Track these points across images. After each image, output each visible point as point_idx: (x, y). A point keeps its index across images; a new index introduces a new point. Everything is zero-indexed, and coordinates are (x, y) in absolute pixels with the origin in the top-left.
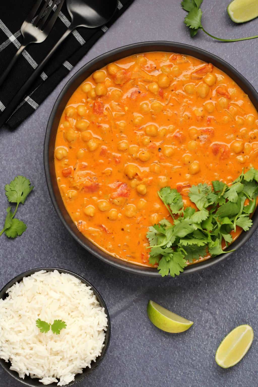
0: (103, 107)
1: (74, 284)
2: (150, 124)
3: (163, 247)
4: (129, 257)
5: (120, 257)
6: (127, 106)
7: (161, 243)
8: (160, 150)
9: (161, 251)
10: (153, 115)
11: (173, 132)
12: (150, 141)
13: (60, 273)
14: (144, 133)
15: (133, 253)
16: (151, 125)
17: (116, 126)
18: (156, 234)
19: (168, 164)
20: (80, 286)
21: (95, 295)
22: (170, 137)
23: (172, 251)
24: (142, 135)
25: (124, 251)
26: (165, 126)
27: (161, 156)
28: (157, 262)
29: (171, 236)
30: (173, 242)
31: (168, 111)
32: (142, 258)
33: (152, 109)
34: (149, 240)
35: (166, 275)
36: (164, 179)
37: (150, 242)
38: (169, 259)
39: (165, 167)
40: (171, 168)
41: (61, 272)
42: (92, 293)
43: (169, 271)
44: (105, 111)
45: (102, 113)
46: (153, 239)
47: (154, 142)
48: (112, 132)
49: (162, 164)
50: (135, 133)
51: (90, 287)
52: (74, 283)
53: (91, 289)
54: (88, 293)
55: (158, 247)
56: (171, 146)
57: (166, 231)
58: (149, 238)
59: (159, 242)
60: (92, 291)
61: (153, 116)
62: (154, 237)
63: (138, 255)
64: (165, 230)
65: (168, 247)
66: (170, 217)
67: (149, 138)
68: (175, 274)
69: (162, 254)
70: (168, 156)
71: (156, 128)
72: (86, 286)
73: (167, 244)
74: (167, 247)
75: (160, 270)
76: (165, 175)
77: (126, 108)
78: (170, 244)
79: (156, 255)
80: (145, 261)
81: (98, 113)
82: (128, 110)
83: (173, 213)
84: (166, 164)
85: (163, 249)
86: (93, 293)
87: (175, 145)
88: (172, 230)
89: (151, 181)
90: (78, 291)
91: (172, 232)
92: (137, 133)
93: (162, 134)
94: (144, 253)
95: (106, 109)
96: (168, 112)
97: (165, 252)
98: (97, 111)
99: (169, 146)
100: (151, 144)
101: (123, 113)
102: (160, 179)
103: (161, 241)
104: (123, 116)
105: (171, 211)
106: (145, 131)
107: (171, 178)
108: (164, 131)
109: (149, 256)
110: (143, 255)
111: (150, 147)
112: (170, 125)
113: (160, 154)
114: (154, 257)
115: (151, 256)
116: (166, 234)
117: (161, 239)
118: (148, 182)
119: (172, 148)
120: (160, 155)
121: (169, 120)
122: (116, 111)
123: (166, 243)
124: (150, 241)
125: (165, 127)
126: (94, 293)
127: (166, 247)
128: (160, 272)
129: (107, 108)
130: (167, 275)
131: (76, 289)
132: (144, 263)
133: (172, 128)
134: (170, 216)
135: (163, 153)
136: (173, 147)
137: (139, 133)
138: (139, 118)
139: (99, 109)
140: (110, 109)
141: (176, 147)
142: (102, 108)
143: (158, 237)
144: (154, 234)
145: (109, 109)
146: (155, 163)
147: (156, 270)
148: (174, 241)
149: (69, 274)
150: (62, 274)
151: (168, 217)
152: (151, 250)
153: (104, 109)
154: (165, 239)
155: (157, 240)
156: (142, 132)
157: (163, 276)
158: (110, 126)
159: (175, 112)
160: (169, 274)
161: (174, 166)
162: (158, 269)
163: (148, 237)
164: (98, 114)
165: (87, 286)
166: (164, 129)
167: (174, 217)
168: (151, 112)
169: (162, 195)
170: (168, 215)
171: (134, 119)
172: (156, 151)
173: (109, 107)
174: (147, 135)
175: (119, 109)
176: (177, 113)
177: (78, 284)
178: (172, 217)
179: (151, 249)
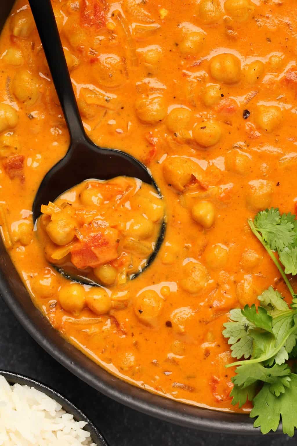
0: (107, 9)
1: (43, 414)
2: (222, 51)
3: (266, 364)
4: (179, 387)
5: (157, 389)
6: (164, 6)
7: (261, 352)
8: (247, 115)
9: (262, 374)
10: (230, 28)
11: (279, 69)
12: (222, 95)
13: (12, 384)
14: (207, 75)
15: (189, 378)
16: (225, 54)
17: (138, 60)
18: (246, 328)
19: (269, 148)
20: (58, 419)
21: (94, 442)
22: (272, 83)
23: (288, 371)
24: (202, 81)
25: (167, 373)
26: (259, 55)
27: (251, 129)
28: (250, 399)
29: (287, 337)
30: (290, 349)
31: (268, 17)
32: (214, 389)
33: (228, 15)
34: (230, 342)
35: (271, 431)
36: (261, 187)
37: (232, 348)
38: (283, 391)
39: (262, 157)
40: (278, 157)
41: (13, 381)
42: (86, 438)
43: (281, 421)
44: (111, 20)
45: (104, 24)
46: (239, 340)
47: (232, 98)
48: (127, 74)
49: (255, 149)
50: (185, 75)
51: (83, 424)
52: (45, 410)
53: (84, 429)
54: (77, 437)
55: (253, 365)
56: (275, 104)
57: (274, 321)
58: (228, 338)
59: (256, 352)
60: (88, 434)
61: (230, 31)
62: (243, 335)
63: (203, 382)
64: (270, 318)
65: (280, 364)
66: (282, 283)
67: (218, 86)
68: (295, 427)
69: (264, 379)
70: (268, 128)
71: (237, 63)
72: (73, 421)
73: (275, 356)
74: (277, 362)
75: (257, 417)
76: (263, 177)
77: (164, 13)
78: (284, 357)
79: (249, 384)
80: (219, 398)
81: (92, 24)
82: (166, 18)
83: (287, 272)
84: (264, 149)
85: (268, 367)
86: (90, 439)
87: (285, 100)
88: (290, 320)
89: (229, 194)
90: (54, 432)
91: (288, 326)
92: (189, 76)
93: (252, 74)
94: (219, 377)
95: (113, 15)
96: (268, 21)
97: (272, 374)
98: (91, 20)
99: (267, 104)
100: (223, 102)
101: (157, 25)
102: (251, 187)
103: (262, 348)
104: (154, 32)
105: (283, 268)
106: (209, 71)
107: (278, 184)
108: (257, 67)
109: (231, 385)
110: (215, 381)
111: (221, 109)
112: (271, 51)
113: (248, 125)
114: (244, 390)
115: (236, 387)
116: (274, 331)
117: (260, 344)
118: (222, 196)
119: (277, 108)
120: (247, 128)
121: (269, 40)
122: (137, 21)
123: (275, 353)
124: (231, 345)
125: (259, 59)
126: (92, 439)
127: (274, 363)
128: (256, 423)
129: (116, 14)
130: (274, 430)
131: (49, 425)
132: (218, 402)
133: (277, 59)
134: (281, 279)
135: (255, 122)
136: (281, 105)
137: (194, 75)
138: (196, 38)
139: (95, 15)
140: (123, 15)
141: (288, 106)
142: (102, 13)
143: (253, 336)
144: (243, 327)
145: (120, 15)
146: (236, 147)
147: (246, 418)
148: (294, 347)
149: (33, 388)
150: (17, 385)
151: (276, 283)
152: (236, 371)
153: (109, 15)
154: (272, 344)
155: (251, 345)
156: (202, 73)
157: (265, 431)
158: (124, 60)
159: (287, 21)
160: (280, 427)
161: (283, 155)
162: (252, 416)
163: (226, 336)
164: (94, 27)
165: (76, 420)
166: (257, 61)
167: (290, 282)
168: (225, 21)
169: (260, 230)
170: (276, 279)
171: (182, 41)
172: (237, 120)
173: (121, 10)
174: (213, 79)
175: (145, 15)
176: (289, 22)
177: (53, 414)
178: (285, 282)
179: (238, 368)
